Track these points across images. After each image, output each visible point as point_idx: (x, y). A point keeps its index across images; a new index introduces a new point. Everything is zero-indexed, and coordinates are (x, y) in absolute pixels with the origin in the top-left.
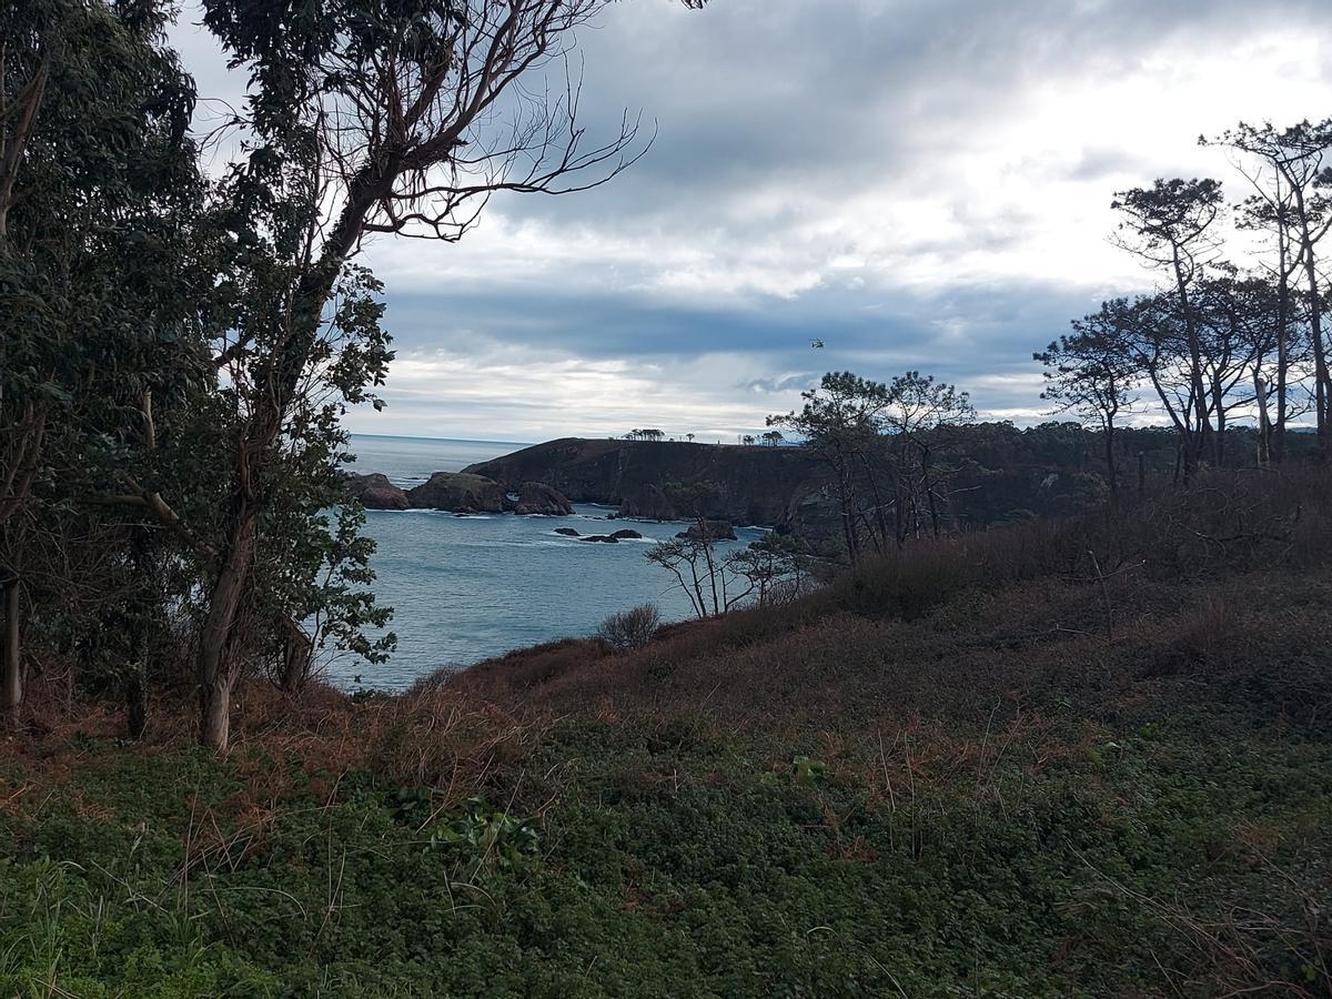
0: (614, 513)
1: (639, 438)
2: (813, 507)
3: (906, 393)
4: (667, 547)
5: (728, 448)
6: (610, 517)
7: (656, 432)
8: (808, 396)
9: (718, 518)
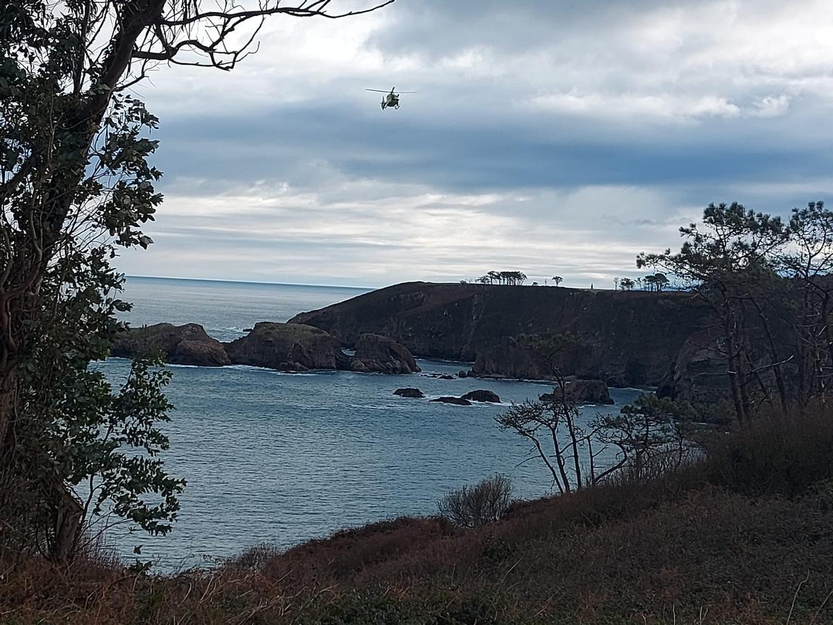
0: (466, 370)
1: (496, 282)
2: (705, 364)
3: (808, 230)
4: (524, 411)
5: (604, 295)
6: (462, 375)
7: (516, 275)
8: (687, 231)
9: (589, 377)
